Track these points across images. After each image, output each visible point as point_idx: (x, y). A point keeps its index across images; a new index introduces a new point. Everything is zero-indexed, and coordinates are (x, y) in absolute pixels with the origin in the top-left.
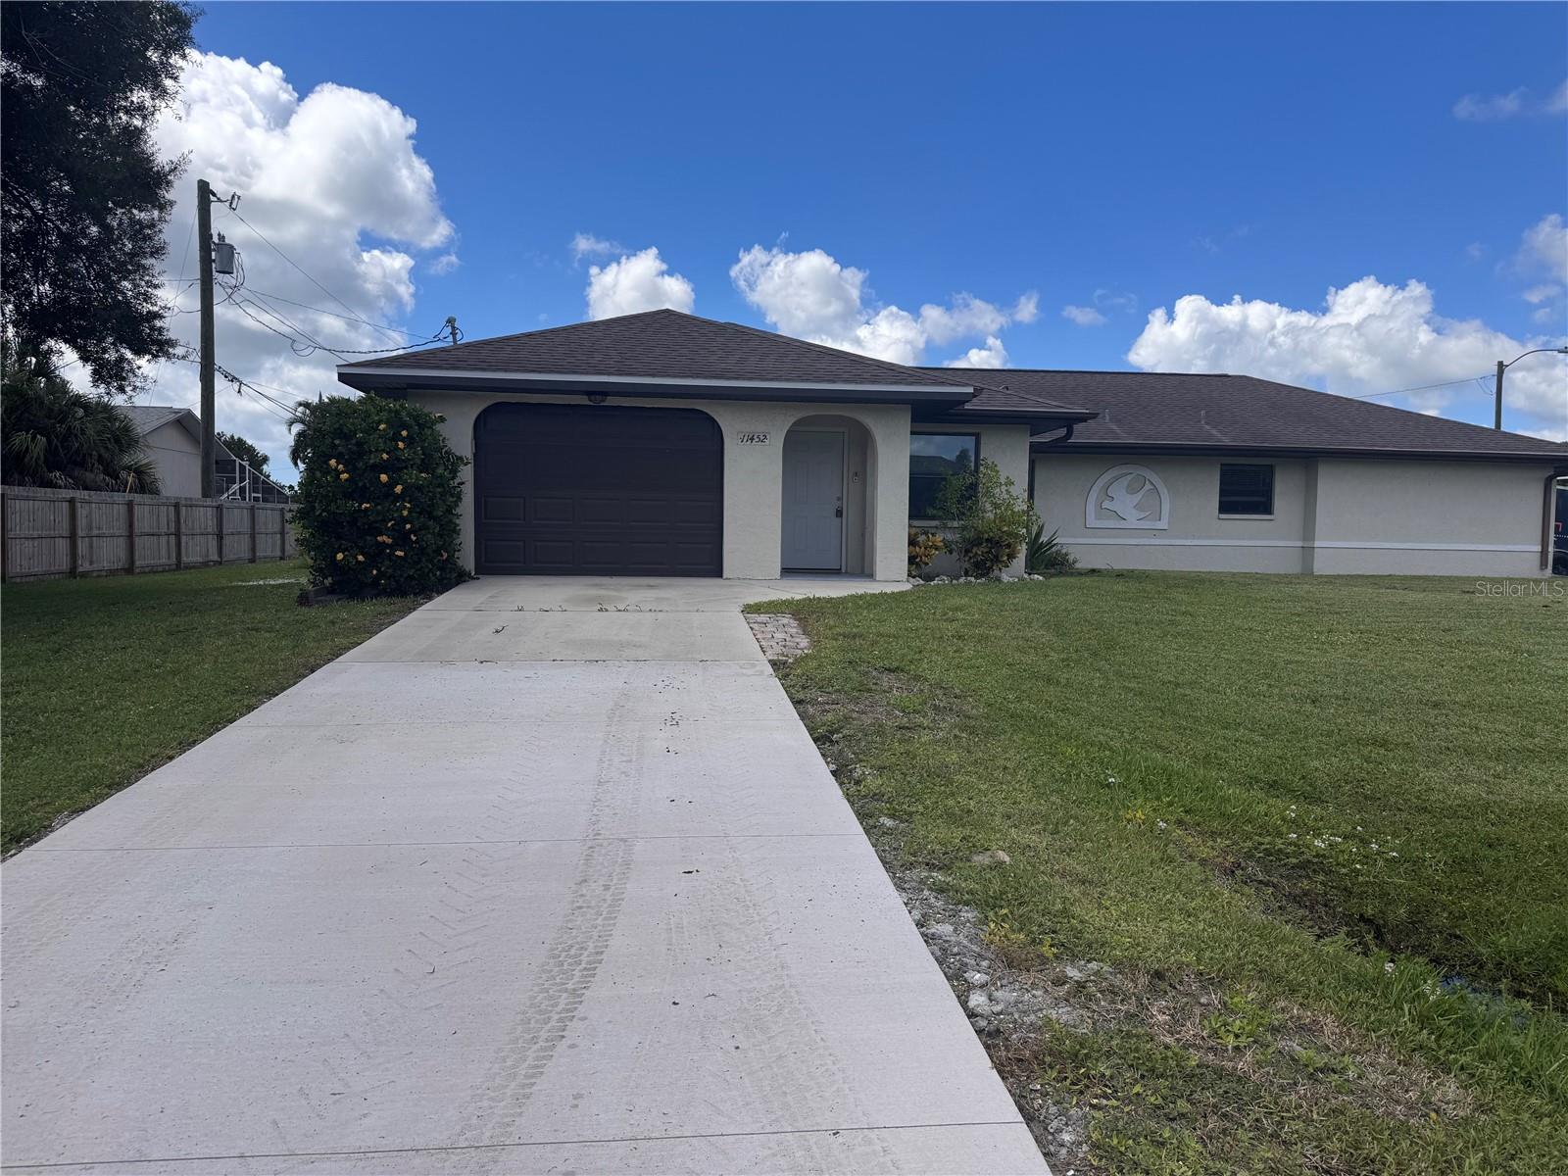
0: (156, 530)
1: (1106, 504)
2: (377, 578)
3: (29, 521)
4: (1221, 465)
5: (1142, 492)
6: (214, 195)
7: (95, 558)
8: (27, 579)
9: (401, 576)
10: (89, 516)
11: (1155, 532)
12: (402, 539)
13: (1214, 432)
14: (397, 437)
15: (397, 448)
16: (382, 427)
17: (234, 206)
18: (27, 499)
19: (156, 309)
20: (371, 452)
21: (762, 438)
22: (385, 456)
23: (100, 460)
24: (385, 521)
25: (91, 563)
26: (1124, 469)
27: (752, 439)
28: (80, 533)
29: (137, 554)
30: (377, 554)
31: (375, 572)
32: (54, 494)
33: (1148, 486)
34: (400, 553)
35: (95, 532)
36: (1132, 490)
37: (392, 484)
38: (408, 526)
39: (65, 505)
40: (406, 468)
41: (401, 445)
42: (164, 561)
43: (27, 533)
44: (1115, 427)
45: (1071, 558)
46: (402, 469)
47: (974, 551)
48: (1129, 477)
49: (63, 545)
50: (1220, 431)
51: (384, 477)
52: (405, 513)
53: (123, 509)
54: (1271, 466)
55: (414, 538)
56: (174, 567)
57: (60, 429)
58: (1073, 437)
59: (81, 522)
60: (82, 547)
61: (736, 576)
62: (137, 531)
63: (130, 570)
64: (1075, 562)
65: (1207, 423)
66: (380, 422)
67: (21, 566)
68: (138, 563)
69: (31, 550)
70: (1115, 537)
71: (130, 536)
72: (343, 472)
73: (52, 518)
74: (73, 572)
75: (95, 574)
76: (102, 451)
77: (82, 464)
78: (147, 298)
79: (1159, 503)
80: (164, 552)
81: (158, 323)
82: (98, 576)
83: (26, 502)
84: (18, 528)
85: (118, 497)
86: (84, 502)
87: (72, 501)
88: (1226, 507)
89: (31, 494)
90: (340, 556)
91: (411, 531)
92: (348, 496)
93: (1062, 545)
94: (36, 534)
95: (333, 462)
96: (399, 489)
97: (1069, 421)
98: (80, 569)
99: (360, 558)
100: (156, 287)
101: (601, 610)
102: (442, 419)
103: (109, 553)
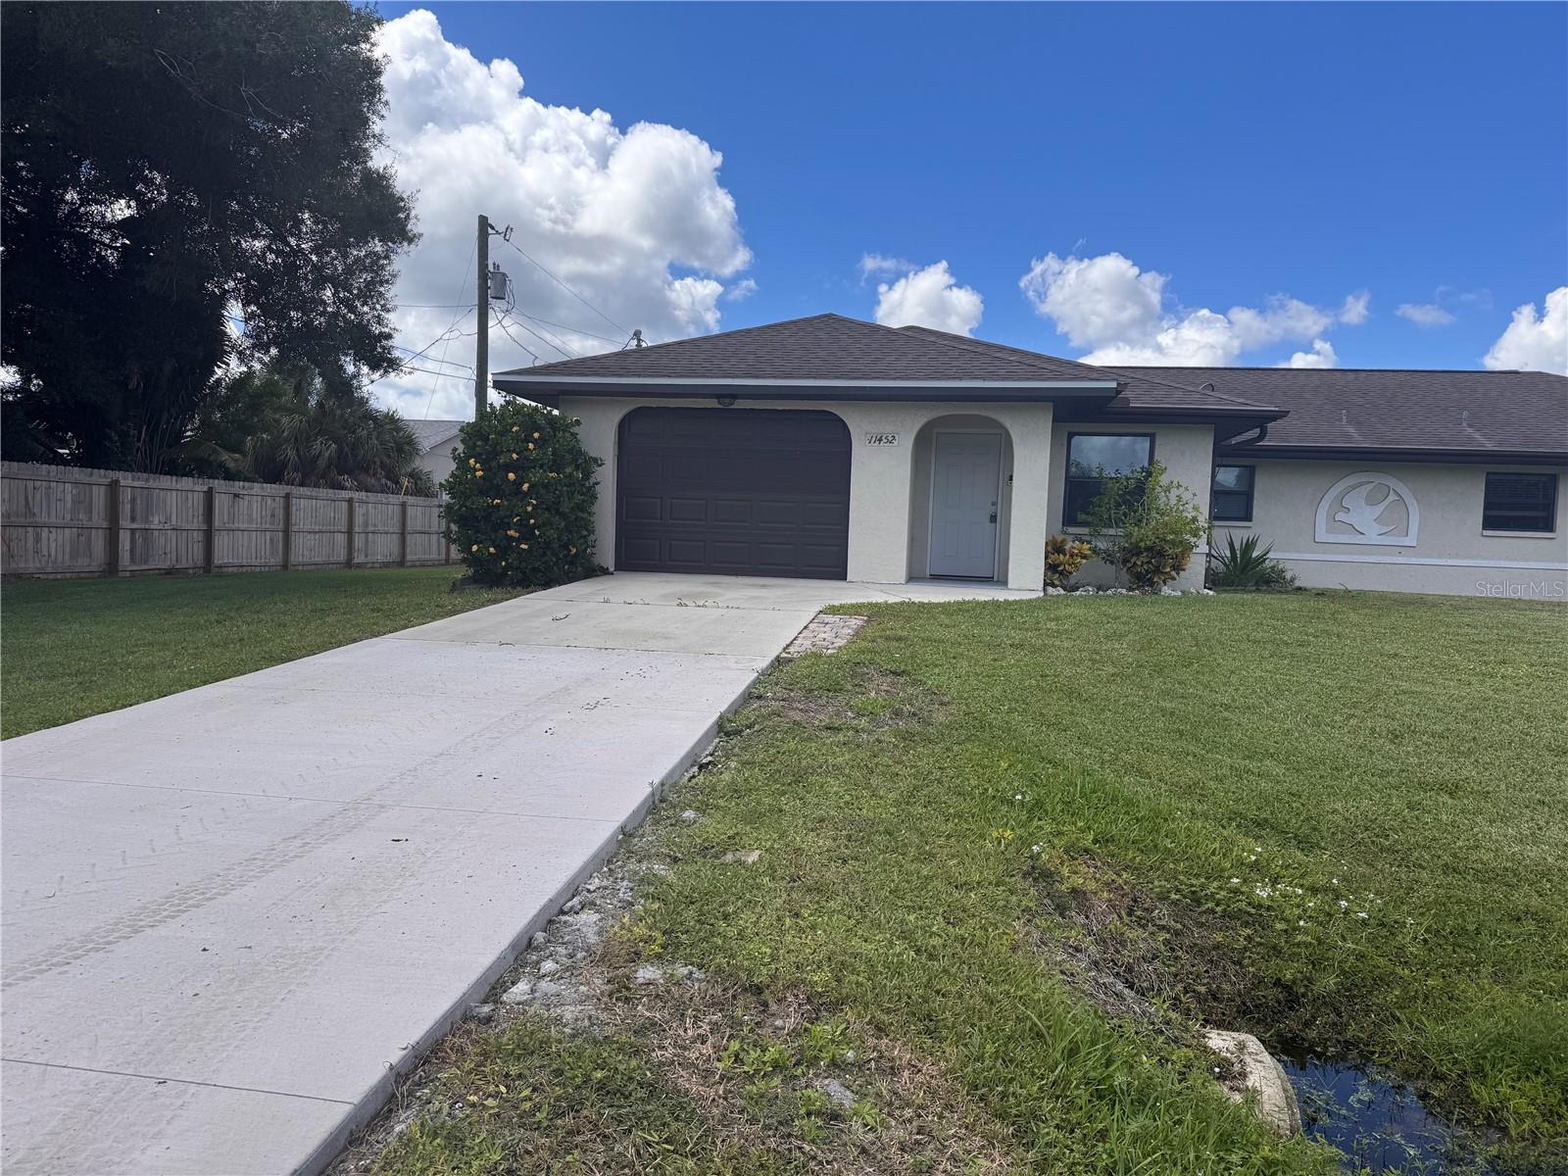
0: (427, 529)
1: (1340, 516)
2: (505, 569)
3: (312, 517)
4: (1488, 473)
5: (1386, 502)
6: (493, 228)
7: (369, 552)
8: (309, 567)
9: (527, 568)
10: (366, 514)
11: (1399, 549)
12: (527, 534)
13: (1477, 436)
14: (528, 439)
15: (527, 449)
16: (515, 429)
17: (507, 238)
18: (311, 498)
19: (387, 330)
20: (502, 452)
21: (890, 439)
22: (515, 456)
23: (383, 465)
24: (511, 516)
25: (366, 556)
26: (1363, 477)
27: (880, 440)
28: (357, 529)
29: (408, 550)
30: (506, 547)
31: (504, 563)
32: (335, 494)
33: (1392, 497)
34: (524, 546)
35: (371, 529)
36: (1371, 501)
37: (518, 483)
38: (532, 521)
39: (345, 505)
40: (534, 468)
41: (531, 446)
42: (434, 556)
43: (308, 527)
44: (1351, 430)
45: (1288, 576)
46: (530, 468)
47: (1133, 561)
48: (1371, 486)
49: (341, 539)
50: (1484, 435)
51: (511, 476)
52: (529, 509)
53: (397, 509)
54: (1555, 475)
55: (537, 533)
56: (443, 562)
57: (351, 438)
58: (1267, 437)
59: (359, 520)
60: (359, 541)
61: (859, 580)
62: (409, 528)
63: (401, 563)
64: (1293, 579)
65: (1470, 426)
66: (513, 425)
67: (303, 556)
68: (409, 557)
69: (312, 542)
70: (1351, 553)
71: (403, 534)
72: (479, 470)
73: (332, 515)
74: (349, 563)
75: (370, 565)
76: (385, 459)
77: (366, 470)
78: (379, 320)
79: (1405, 516)
80: (434, 548)
81: (390, 343)
82: (372, 568)
83: (310, 501)
84: (302, 523)
85: (393, 499)
86: (362, 502)
87: (350, 501)
88: (1490, 523)
89: (314, 494)
90: (475, 548)
91: (534, 526)
92: (482, 493)
93: (1278, 560)
94: (317, 529)
95: (472, 461)
96: (526, 486)
97: (1262, 420)
98: (356, 561)
99: (492, 550)
100: (388, 311)
101: (680, 605)
102: (578, 423)
103: (383, 548)
